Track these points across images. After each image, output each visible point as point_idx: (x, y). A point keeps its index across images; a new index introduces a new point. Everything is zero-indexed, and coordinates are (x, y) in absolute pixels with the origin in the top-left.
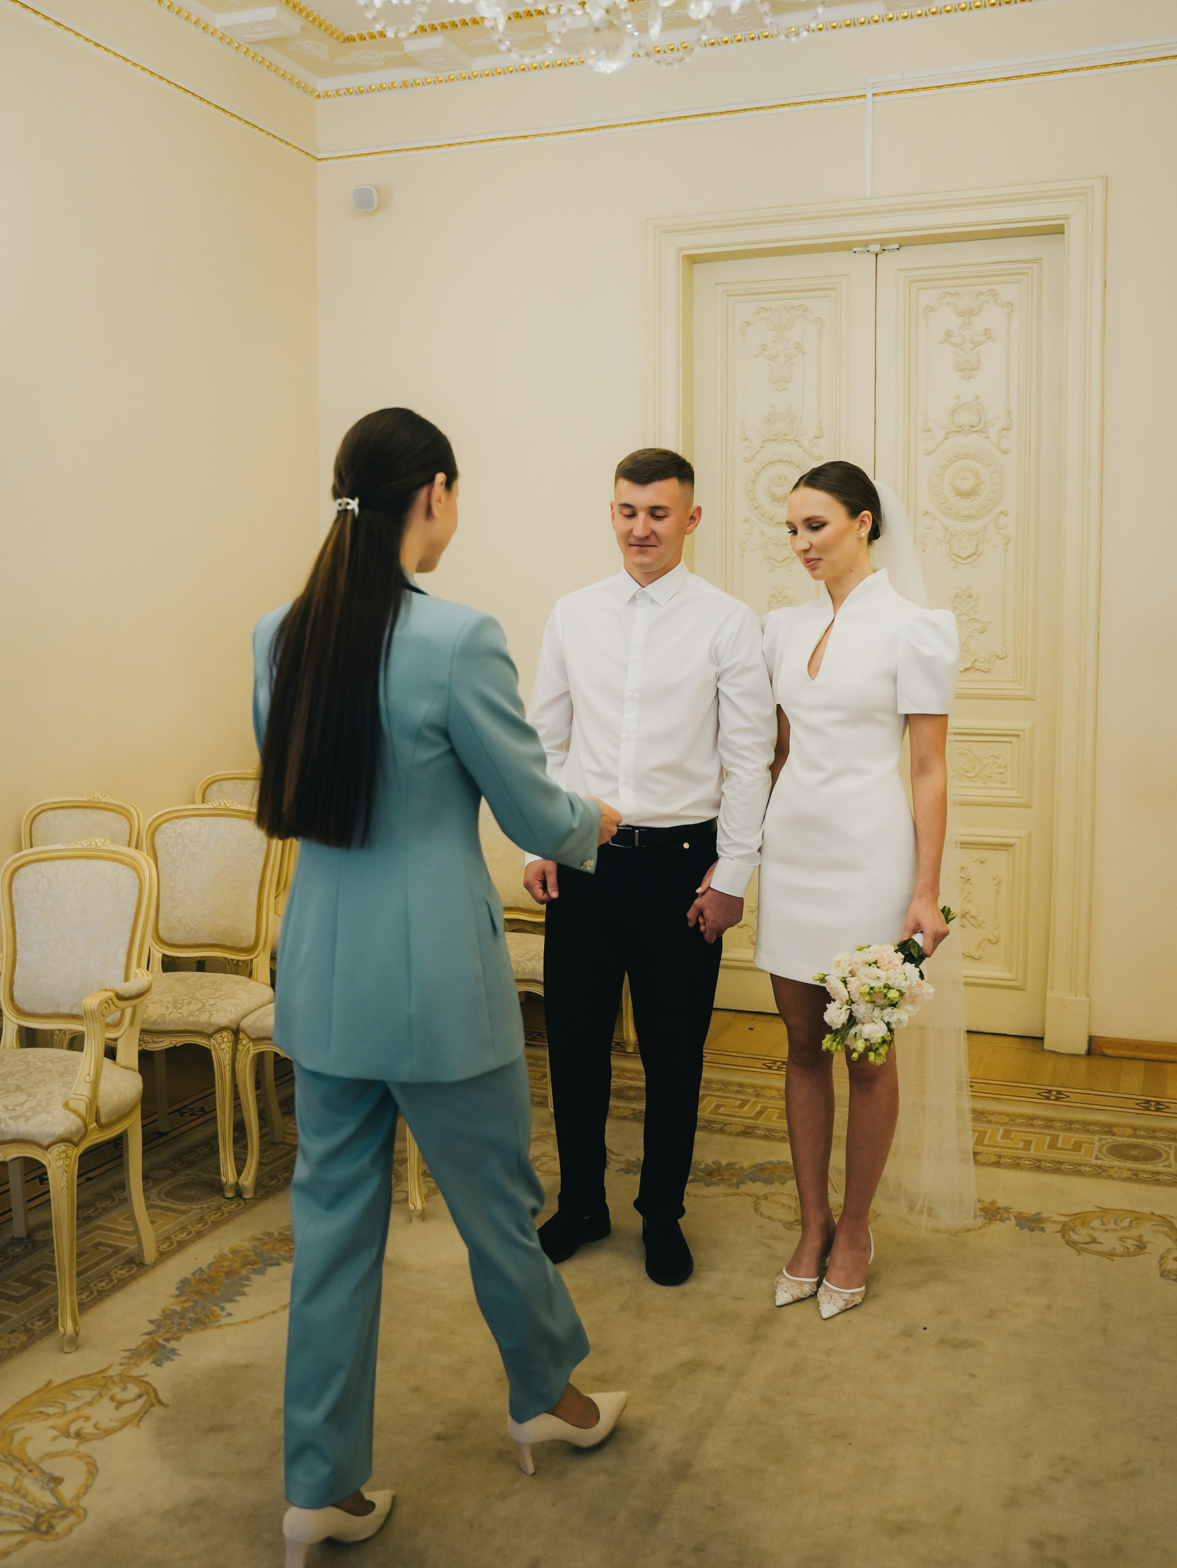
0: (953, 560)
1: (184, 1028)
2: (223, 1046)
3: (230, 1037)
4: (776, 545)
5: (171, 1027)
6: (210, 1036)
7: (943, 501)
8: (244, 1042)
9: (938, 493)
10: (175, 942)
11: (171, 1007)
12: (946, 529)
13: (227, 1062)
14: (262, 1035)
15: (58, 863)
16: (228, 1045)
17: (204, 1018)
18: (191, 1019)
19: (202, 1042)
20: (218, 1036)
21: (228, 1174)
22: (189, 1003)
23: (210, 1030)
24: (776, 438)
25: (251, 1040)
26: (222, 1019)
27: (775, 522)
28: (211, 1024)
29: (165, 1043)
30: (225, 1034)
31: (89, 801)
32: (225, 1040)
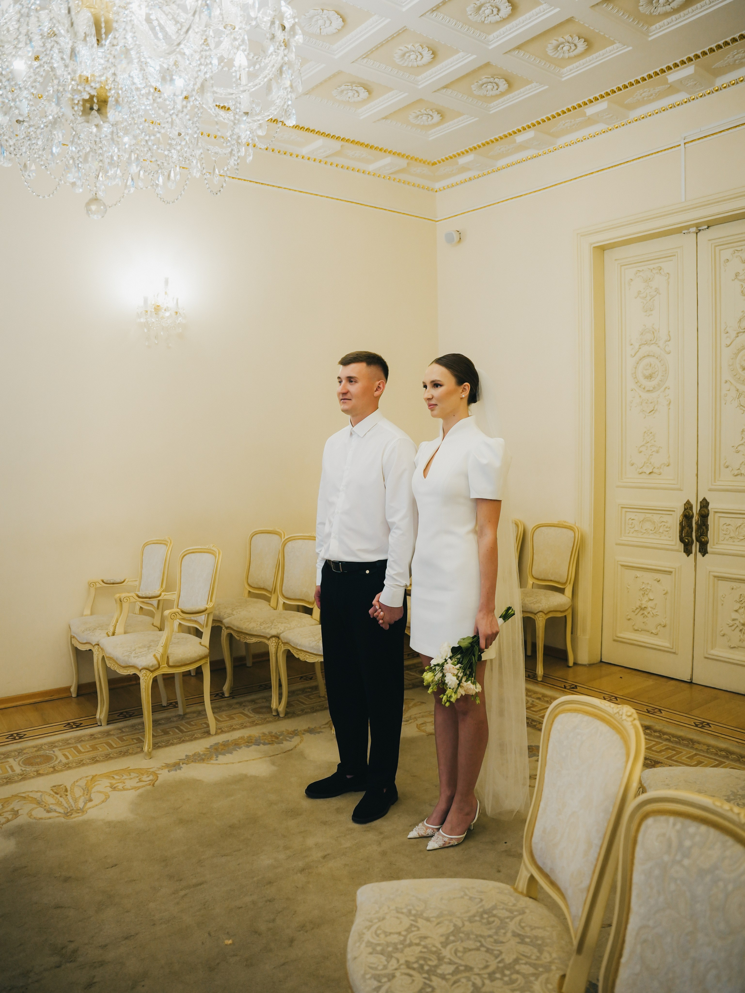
0: (741, 409)
1: (259, 634)
2: (273, 644)
3: (277, 641)
4: (646, 403)
5: (255, 633)
6: (269, 639)
7: (735, 374)
8: (280, 644)
9: (732, 369)
10: (288, 597)
11: (259, 624)
12: (737, 390)
13: (274, 652)
14: (285, 641)
15: (198, 554)
16: (275, 644)
17: (268, 631)
18: (263, 630)
19: (266, 641)
20: (271, 639)
21: (274, 704)
22: (267, 624)
23: (269, 637)
24: (645, 343)
25: (283, 643)
26: (274, 632)
27: (646, 390)
28: (269, 634)
29: (254, 640)
30: (274, 639)
31: (271, 531)
32: (274, 642)
